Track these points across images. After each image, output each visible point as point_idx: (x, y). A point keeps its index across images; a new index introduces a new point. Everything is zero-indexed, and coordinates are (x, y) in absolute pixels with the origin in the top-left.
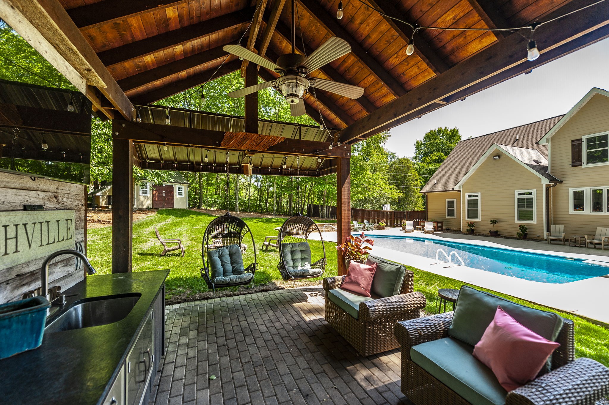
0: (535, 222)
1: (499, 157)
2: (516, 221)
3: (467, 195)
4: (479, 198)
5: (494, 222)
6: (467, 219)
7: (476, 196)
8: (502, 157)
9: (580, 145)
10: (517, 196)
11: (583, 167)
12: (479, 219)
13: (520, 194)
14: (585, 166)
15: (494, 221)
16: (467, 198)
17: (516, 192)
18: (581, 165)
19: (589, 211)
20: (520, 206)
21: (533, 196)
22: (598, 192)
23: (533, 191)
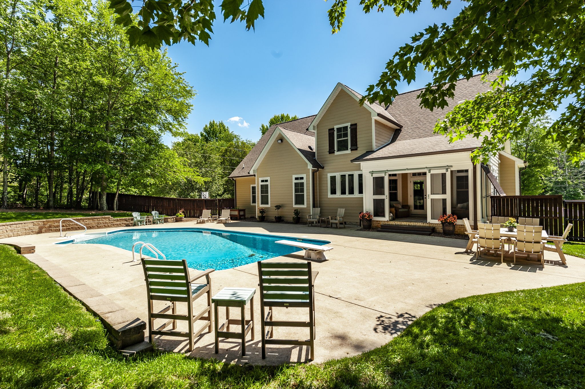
0: (305, 206)
1: (282, 140)
2: (294, 205)
3: (260, 180)
4: (269, 183)
6: (260, 205)
7: (267, 181)
8: (284, 141)
9: (333, 134)
10: (294, 181)
11: (335, 154)
12: (269, 206)
13: (296, 179)
14: (336, 153)
15: (278, 206)
16: (260, 183)
17: (294, 177)
18: (334, 153)
19: (338, 195)
20: (296, 191)
21: (304, 181)
22: (343, 177)
23: (304, 176)
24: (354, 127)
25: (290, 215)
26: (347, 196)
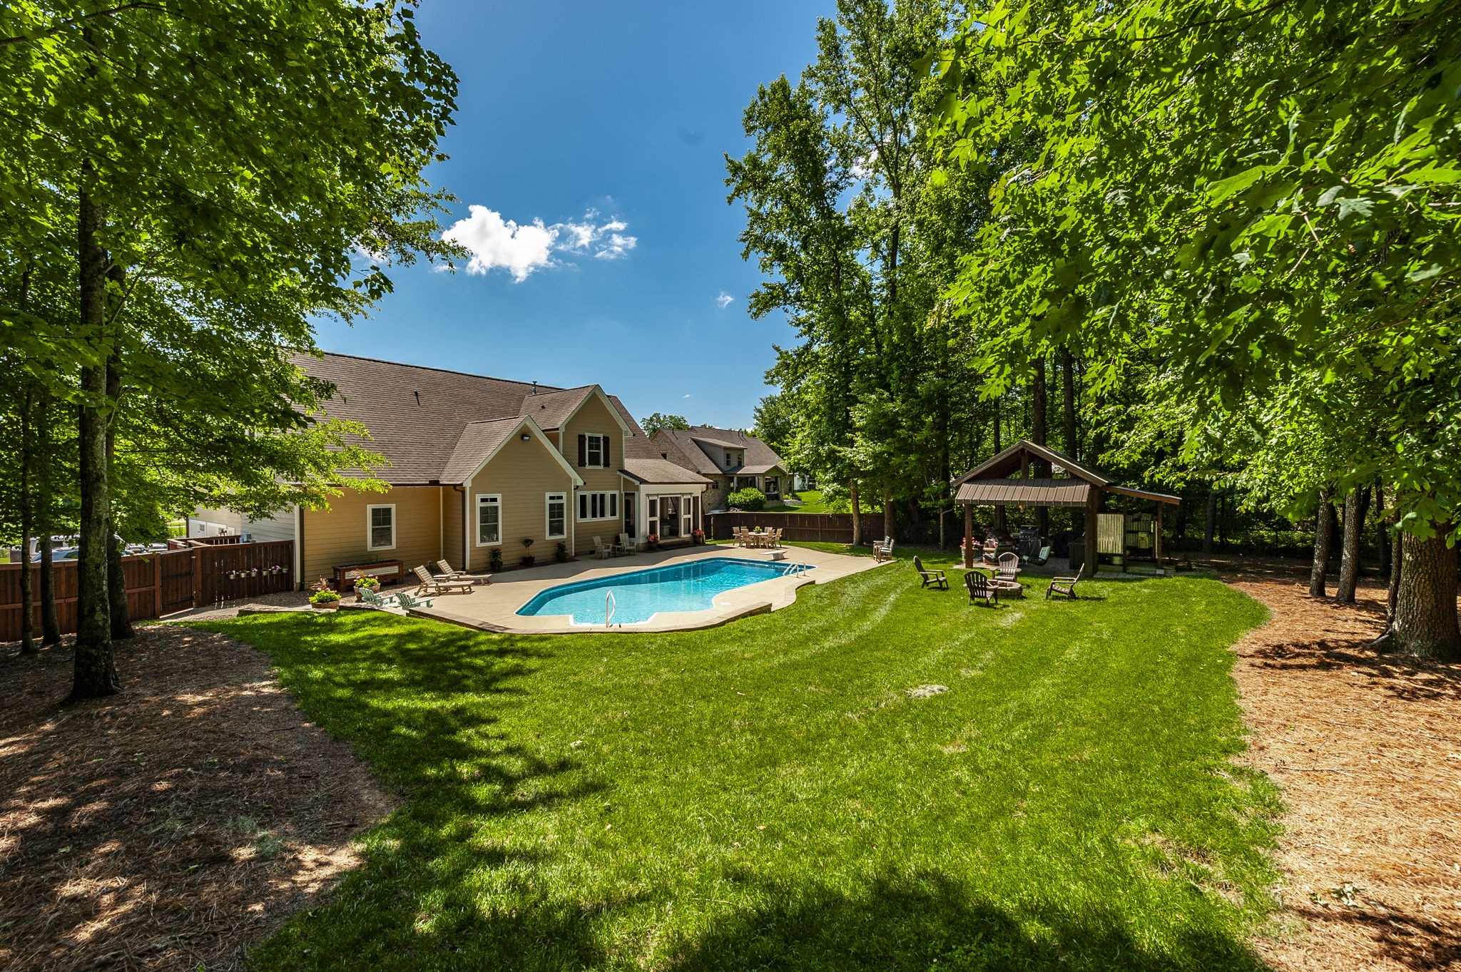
0: (565, 536)
1: (523, 436)
2: (548, 537)
3: (478, 497)
4: (499, 503)
5: (527, 542)
6: (479, 544)
7: (495, 500)
8: (532, 439)
9: (584, 444)
10: (548, 502)
11: (586, 468)
12: (500, 542)
13: (551, 498)
14: (588, 467)
16: (479, 505)
17: (548, 495)
18: (585, 466)
19: (589, 519)
20: (551, 516)
21: (564, 501)
22: (594, 497)
23: (564, 495)
24: (606, 440)
25: (548, 552)
26: (598, 519)
